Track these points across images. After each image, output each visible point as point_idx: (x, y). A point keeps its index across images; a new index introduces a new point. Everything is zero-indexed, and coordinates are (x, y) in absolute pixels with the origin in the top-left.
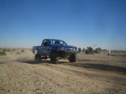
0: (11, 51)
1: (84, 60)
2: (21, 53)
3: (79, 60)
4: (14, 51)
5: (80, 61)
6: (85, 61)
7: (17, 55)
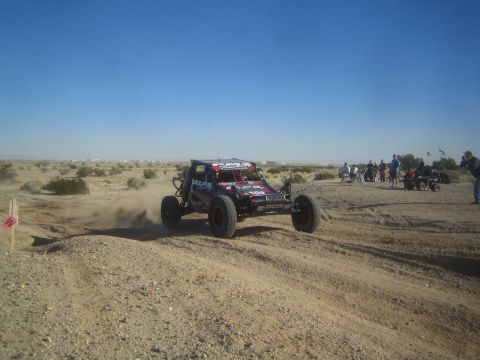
0: (107, 173)
1: (413, 224)
2: (143, 184)
3: (390, 221)
4: (119, 175)
5: (397, 225)
6: (418, 225)
7: (127, 189)
